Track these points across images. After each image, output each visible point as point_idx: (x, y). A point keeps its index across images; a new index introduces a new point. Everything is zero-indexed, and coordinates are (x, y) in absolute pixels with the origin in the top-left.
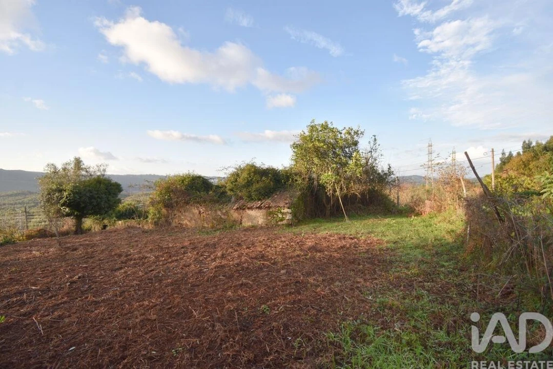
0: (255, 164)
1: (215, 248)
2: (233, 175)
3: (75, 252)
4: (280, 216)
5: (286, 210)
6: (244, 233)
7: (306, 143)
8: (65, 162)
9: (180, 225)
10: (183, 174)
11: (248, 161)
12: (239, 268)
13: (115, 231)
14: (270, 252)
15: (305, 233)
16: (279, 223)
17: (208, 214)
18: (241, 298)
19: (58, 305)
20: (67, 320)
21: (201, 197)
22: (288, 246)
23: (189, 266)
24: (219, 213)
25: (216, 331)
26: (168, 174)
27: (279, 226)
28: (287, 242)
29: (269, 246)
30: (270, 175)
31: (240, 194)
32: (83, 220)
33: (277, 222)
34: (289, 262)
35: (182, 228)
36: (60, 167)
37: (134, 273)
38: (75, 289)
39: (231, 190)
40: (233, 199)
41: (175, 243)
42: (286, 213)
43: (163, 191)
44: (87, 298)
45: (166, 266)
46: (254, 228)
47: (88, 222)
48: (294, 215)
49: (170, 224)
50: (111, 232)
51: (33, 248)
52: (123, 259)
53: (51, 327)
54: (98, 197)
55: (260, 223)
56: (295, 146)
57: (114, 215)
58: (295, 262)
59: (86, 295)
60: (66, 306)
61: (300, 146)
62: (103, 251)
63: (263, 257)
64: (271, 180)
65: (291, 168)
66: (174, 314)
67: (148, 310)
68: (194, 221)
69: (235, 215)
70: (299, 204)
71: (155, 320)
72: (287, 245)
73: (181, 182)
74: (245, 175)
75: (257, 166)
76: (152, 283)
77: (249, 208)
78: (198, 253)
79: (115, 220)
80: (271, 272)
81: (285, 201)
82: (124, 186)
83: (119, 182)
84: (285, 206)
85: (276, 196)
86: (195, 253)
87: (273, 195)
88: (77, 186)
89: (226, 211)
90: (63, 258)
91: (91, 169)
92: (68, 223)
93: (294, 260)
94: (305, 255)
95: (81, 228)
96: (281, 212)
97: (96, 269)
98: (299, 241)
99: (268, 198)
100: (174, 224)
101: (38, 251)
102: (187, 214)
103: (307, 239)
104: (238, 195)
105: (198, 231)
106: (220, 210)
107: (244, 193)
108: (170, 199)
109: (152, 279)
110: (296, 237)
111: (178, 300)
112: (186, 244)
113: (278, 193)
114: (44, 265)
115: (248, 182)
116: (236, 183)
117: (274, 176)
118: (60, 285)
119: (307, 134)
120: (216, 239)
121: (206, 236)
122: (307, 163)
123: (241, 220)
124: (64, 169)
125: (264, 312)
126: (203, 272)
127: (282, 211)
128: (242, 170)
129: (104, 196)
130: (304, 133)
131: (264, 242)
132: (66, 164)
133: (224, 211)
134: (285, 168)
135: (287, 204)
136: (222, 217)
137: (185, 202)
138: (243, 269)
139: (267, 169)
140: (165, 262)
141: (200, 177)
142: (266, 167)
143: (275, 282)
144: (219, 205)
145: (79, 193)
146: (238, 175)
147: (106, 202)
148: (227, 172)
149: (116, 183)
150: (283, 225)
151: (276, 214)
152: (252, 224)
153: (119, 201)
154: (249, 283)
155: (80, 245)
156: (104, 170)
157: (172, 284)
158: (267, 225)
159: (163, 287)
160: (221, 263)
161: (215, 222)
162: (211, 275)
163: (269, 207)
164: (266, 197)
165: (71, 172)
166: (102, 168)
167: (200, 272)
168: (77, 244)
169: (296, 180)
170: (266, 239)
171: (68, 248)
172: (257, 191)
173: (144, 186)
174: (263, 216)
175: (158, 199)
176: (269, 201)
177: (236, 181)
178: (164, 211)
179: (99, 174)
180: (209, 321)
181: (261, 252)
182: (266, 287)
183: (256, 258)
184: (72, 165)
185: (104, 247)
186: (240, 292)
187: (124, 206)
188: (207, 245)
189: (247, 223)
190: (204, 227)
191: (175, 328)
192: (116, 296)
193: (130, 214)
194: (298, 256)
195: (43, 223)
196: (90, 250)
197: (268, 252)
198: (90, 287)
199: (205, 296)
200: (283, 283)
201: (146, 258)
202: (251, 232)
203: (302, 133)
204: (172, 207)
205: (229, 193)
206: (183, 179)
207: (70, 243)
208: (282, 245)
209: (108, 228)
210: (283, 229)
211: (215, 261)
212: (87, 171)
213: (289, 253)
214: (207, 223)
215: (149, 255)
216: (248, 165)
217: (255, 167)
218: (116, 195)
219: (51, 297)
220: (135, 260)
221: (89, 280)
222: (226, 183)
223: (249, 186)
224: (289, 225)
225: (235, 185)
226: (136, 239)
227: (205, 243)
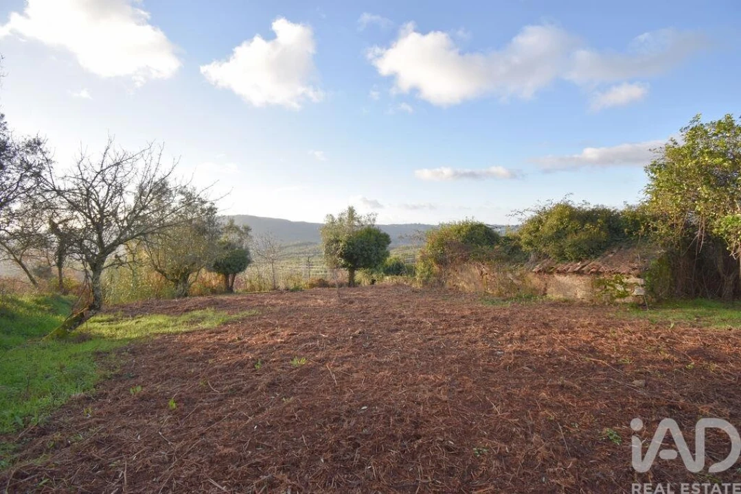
0: (570, 203)
1: (509, 324)
2: (532, 221)
3: (351, 305)
4: (620, 288)
5: (632, 280)
6: (551, 309)
7: (680, 160)
8: (340, 212)
9: (455, 287)
10: (460, 222)
11: (558, 199)
12: (553, 361)
13: (385, 288)
14: (605, 345)
15: (676, 324)
16: (618, 300)
17: (494, 277)
18: (566, 408)
19: (346, 357)
20: (355, 375)
21: (484, 253)
22: (642, 342)
23: (475, 342)
24: (510, 276)
25: (532, 443)
26: (441, 223)
27: (616, 304)
28: (639, 335)
29: (603, 336)
30: (599, 221)
31: (544, 250)
32: (356, 272)
33: (613, 298)
34: (649, 368)
35: (457, 292)
36: (336, 217)
37: (412, 338)
38: (358, 344)
39: (530, 243)
40: (532, 257)
41: (453, 310)
42: (632, 284)
43: (436, 244)
44: (369, 356)
45: (445, 337)
46: (568, 304)
47: (359, 275)
48: (651, 289)
49: (443, 285)
50: (381, 288)
51: (317, 297)
52: (397, 320)
53: (343, 379)
54: (369, 249)
55: (579, 296)
56: (655, 168)
57: (381, 269)
58: (661, 372)
59: (369, 353)
60: (352, 360)
61: (665, 166)
62: (376, 308)
63: (592, 351)
64: (601, 229)
65: (643, 208)
66: (468, 401)
67: (436, 386)
68: (473, 284)
69: (536, 281)
70: (661, 272)
71: (446, 402)
72: (640, 339)
73: (457, 232)
74: (553, 221)
75: (573, 206)
76: (433, 354)
77: (559, 272)
78: (484, 328)
79: (383, 275)
80: (614, 378)
81: (632, 265)
82: (392, 237)
83: (387, 233)
84: (632, 272)
85: (611, 256)
86: (481, 327)
87: (606, 253)
88: (350, 237)
89: (521, 274)
90: (342, 310)
91: (363, 219)
92: (344, 274)
93: (657, 366)
94: (682, 363)
95: (353, 281)
96: (621, 283)
97: (372, 326)
98: (663, 335)
99: (596, 258)
100: (447, 286)
101: (321, 300)
102: (464, 274)
103: (683, 334)
104: (540, 252)
105: (479, 298)
106: (511, 271)
107: (551, 248)
108: (444, 254)
109: (432, 350)
110: (657, 328)
111: (469, 385)
112: (467, 313)
113: (615, 251)
114: (328, 315)
115: (558, 231)
116: (538, 234)
117: (607, 221)
118: (344, 337)
119: (682, 143)
120: (508, 313)
121: (490, 306)
122: (682, 197)
123: (545, 289)
124: (340, 220)
125: (608, 440)
126: (496, 355)
127: (625, 280)
128: (548, 214)
129: (374, 248)
130: (676, 143)
131: (590, 328)
132: (342, 214)
133: (518, 274)
134: (630, 207)
135: (634, 269)
136: (515, 281)
137: (462, 259)
138: (559, 363)
139: (593, 211)
140: (445, 332)
141: (481, 226)
142: (592, 207)
143: (623, 396)
144: (510, 265)
145: (352, 244)
146: (540, 221)
147: (375, 254)
148: (523, 217)
149: (385, 234)
150: (624, 303)
151: (612, 286)
152: (565, 297)
153: (388, 254)
154: (575, 388)
155: (356, 298)
156: (374, 220)
157: (457, 361)
158: (592, 301)
159: (448, 362)
160: (521, 347)
161: (503, 288)
162: (510, 361)
163: (598, 273)
164: (593, 256)
165: (345, 223)
166: (372, 217)
167: (492, 353)
168: (353, 297)
169: (655, 229)
170: (594, 323)
171: (346, 300)
172: (575, 246)
173: (415, 237)
174: (585, 285)
175: (430, 253)
176: (598, 263)
177: (538, 229)
178: (436, 268)
179: (369, 223)
180: (518, 426)
181: (587, 342)
182: (608, 401)
183: (580, 350)
184: (347, 215)
185: (377, 304)
186: (561, 397)
187: (391, 260)
188: (494, 319)
189: (553, 295)
190: (488, 294)
191: (472, 420)
192: (398, 360)
193: (397, 269)
194: (667, 361)
195: (320, 273)
196: (364, 305)
197: (602, 345)
198: (371, 344)
199: (506, 389)
200: (643, 402)
201: (422, 322)
202: (564, 309)
203: (671, 144)
204: (446, 264)
205: (525, 248)
206: (459, 229)
207: (346, 295)
208: (629, 337)
209: (376, 283)
210: (626, 311)
211: (511, 343)
212: (359, 221)
213: (645, 353)
214: (491, 288)
215: (424, 320)
216: (558, 205)
217: (571, 208)
218: (384, 247)
219: (338, 348)
220: (409, 323)
221: (369, 337)
222: (521, 234)
223: (559, 238)
224: (639, 305)
225: (536, 236)
226: (407, 299)
227: (492, 315)
